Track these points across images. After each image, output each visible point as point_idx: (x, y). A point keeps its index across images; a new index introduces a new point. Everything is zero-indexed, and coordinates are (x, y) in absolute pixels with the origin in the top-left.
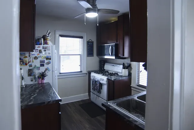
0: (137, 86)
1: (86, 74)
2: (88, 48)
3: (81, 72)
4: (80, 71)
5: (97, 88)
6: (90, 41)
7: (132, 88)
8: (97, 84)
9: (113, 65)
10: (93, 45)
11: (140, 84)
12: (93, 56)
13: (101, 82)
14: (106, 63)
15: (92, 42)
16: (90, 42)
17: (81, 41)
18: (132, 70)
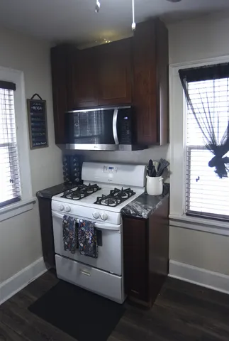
0: (187, 214)
1: (34, 202)
2: (32, 122)
3: (17, 199)
4: (12, 197)
5: (85, 243)
6: (36, 98)
7: (171, 222)
8: (83, 233)
9: (110, 168)
10: (43, 111)
11: (191, 209)
12: (46, 145)
13: (99, 225)
14: (84, 164)
15: (43, 104)
16: (37, 101)
17: (7, 97)
18: (171, 176)
